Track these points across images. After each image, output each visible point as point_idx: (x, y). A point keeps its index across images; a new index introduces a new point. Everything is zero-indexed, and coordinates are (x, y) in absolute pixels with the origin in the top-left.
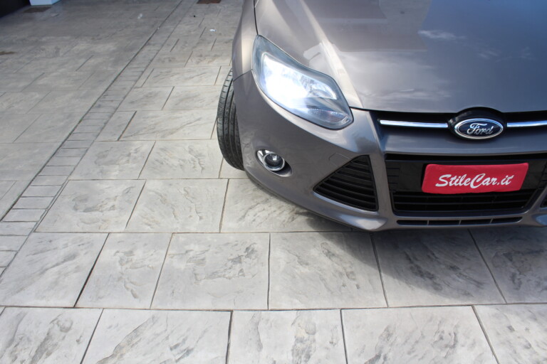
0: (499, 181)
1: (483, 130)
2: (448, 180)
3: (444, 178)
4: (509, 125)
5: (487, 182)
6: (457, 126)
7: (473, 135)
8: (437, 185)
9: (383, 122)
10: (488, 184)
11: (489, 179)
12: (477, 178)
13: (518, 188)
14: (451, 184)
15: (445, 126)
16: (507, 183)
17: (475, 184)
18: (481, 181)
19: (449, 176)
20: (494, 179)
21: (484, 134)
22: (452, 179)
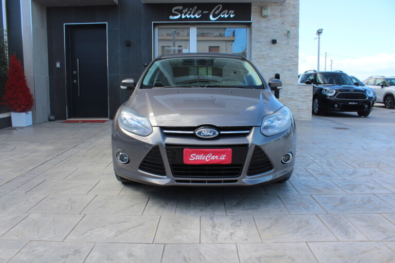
0: (219, 157)
1: (208, 134)
2: (195, 157)
3: (193, 156)
4: (221, 132)
5: (213, 158)
6: (197, 132)
7: (204, 135)
8: (190, 159)
9: (165, 131)
10: (214, 159)
11: (214, 156)
12: (209, 156)
13: (230, 162)
14: (196, 159)
15: (192, 132)
16: (223, 159)
17: (208, 159)
18: (210, 157)
19: (195, 155)
20: (217, 157)
21: (209, 135)
22: (197, 156)
